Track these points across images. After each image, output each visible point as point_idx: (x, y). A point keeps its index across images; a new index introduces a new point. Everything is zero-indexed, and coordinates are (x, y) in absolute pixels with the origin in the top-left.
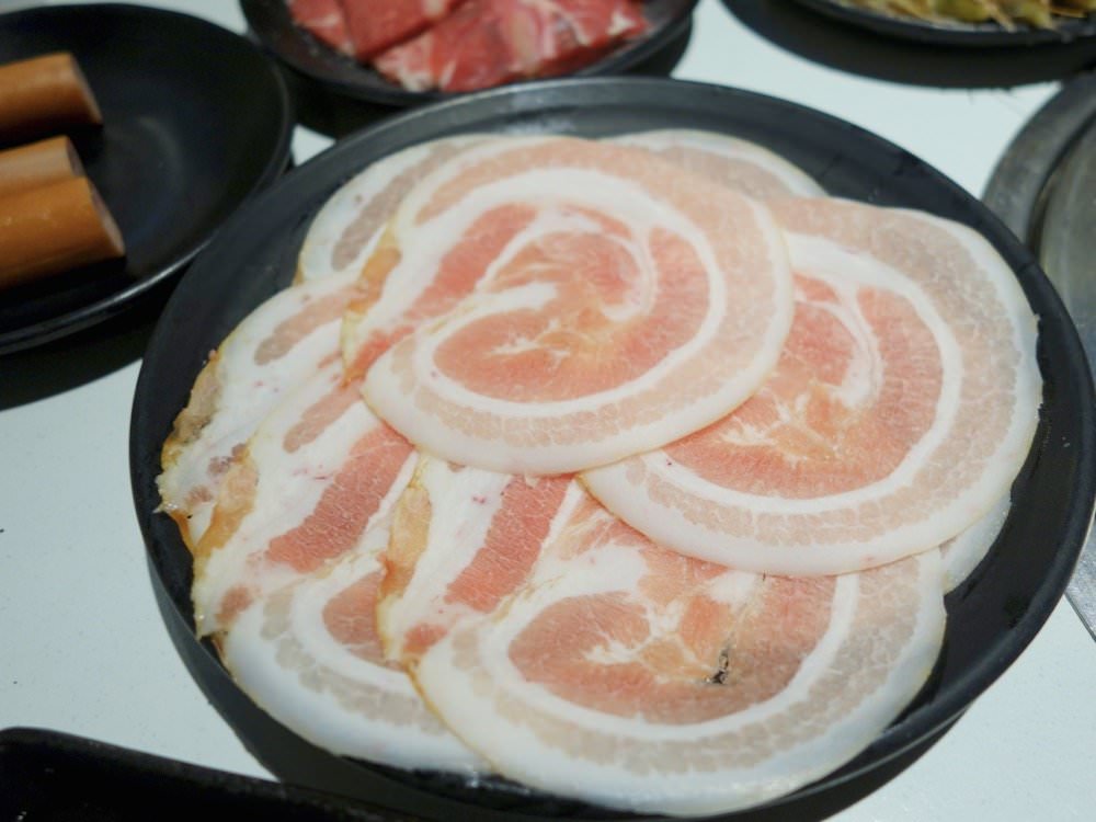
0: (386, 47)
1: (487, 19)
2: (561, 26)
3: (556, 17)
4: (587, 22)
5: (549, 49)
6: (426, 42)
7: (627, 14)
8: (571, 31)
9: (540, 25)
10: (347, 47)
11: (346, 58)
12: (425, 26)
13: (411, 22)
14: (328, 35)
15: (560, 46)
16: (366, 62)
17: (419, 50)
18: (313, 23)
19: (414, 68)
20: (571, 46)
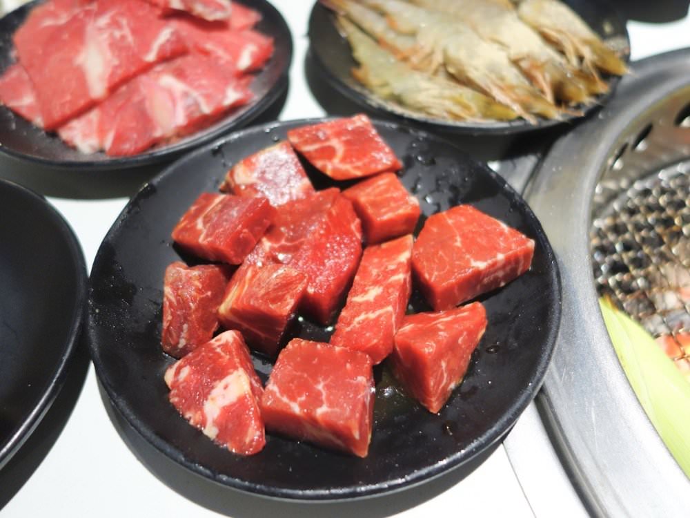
0: (65, 121)
1: (136, 99)
2: (190, 101)
3: (186, 94)
4: (208, 97)
5: (180, 119)
6: (94, 115)
7: (236, 88)
8: (197, 104)
9: (174, 101)
10: (39, 121)
11: (38, 129)
12: (92, 105)
13: (82, 102)
14: (24, 112)
15: (189, 116)
16: (52, 133)
17: (90, 122)
18: (13, 104)
19: (85, 136)
20: (197, 115)
